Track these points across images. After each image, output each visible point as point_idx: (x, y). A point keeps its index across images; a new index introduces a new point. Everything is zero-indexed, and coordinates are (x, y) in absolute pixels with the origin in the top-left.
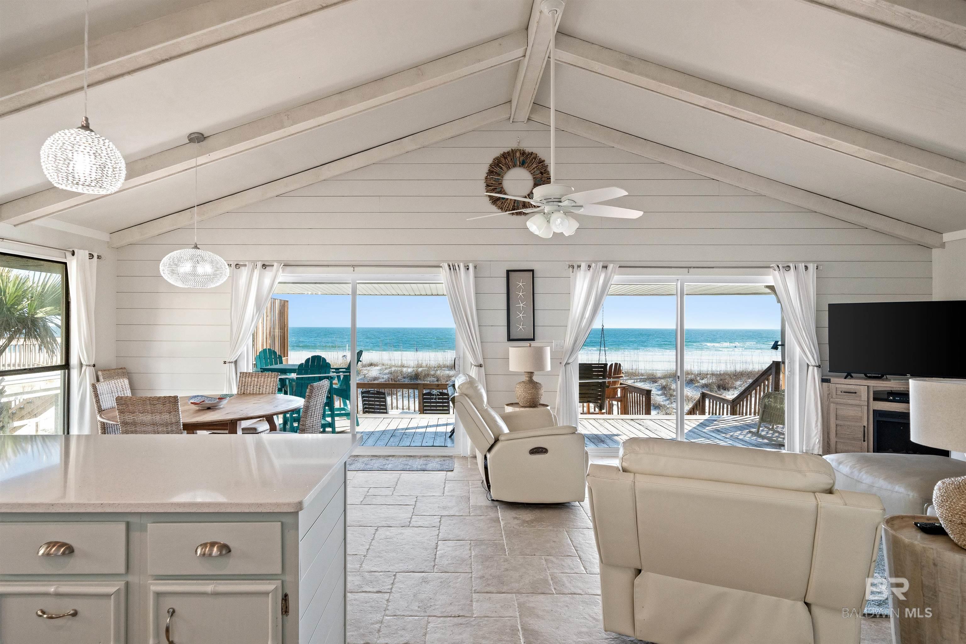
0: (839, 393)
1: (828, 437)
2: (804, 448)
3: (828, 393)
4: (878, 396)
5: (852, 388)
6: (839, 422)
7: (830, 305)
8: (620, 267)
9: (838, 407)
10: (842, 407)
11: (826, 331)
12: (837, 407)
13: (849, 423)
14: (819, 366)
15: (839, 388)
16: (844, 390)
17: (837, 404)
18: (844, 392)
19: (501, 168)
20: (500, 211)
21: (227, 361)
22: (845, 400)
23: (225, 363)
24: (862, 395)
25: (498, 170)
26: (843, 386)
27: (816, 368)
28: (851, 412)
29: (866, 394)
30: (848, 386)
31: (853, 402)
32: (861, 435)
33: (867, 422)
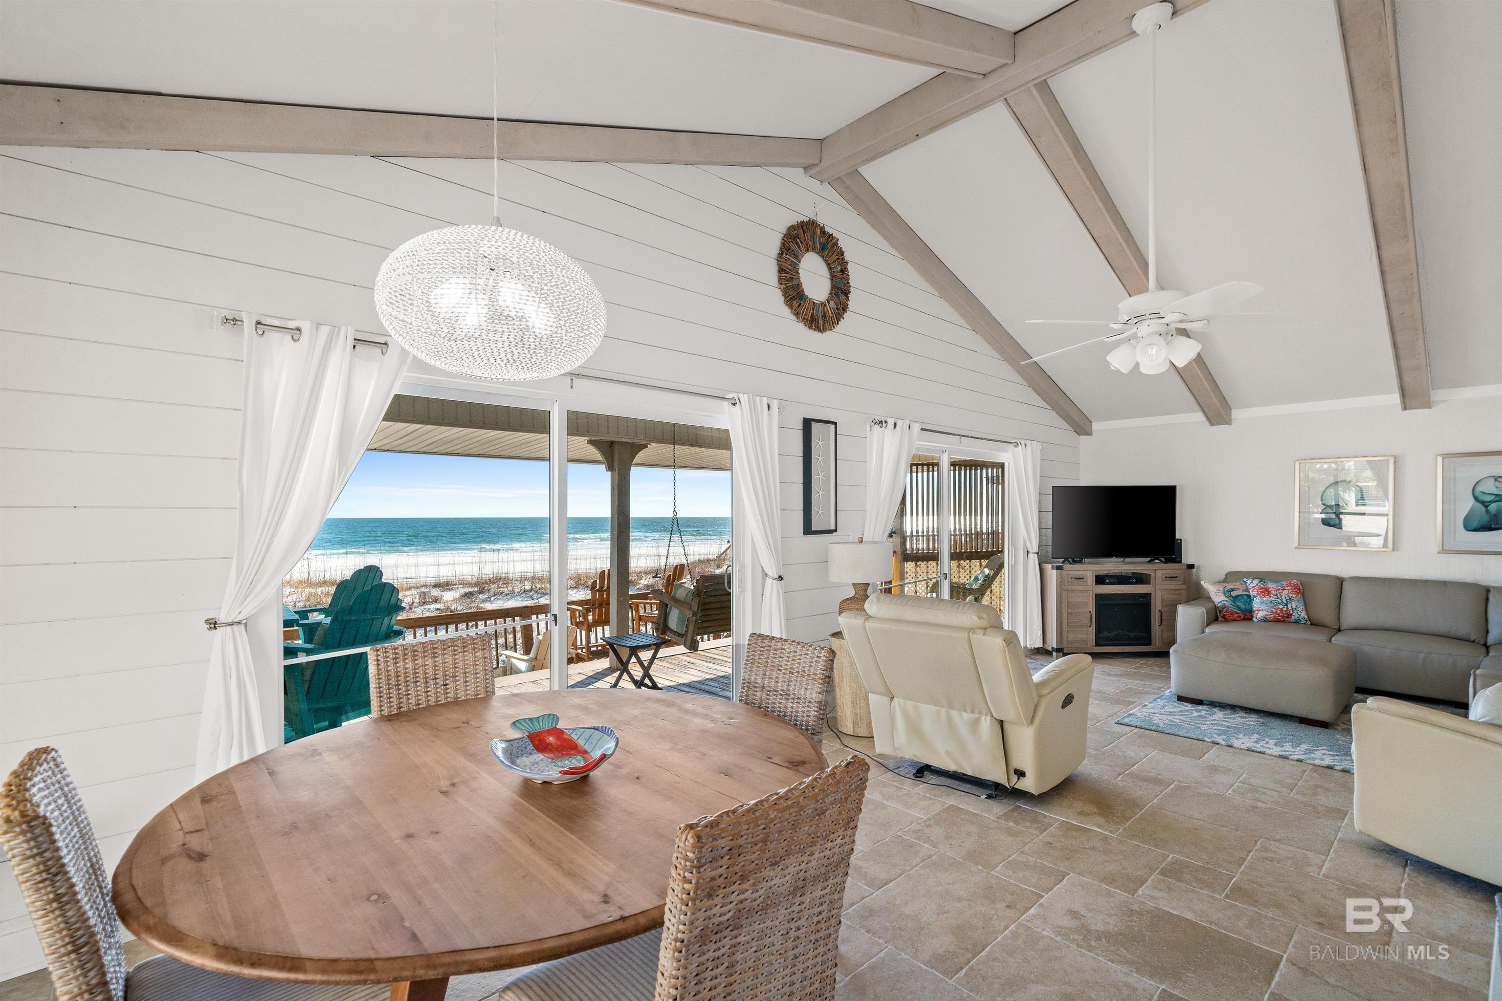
0: (1070, 580)
1: (1061, 628)
2: (1028, 643)
3: (1060, 580)
4: (1100, 580)
5: (1080, 574)
6: (1069, 611)
7: (1053, 489)
8: (922, 429)
10: (1072, 595)
11: (1050, 515)
12: (1069, 595)
13: (1078, 610)
14: (1038, 553)
15: (1070, 574)
16: (1074, 576)
17: (1068, 591)
18: (1075, 579)
19: (799, 247)
20: (794, 318)
21: (222, 618)
22: (1074, 587)
23: (213, 624)
24: (1088, 581)
25: (794, 247)
26: (1074, 572)
27: (1036, 555)
28: (1078, 599)
29: (1091, 579)
30: (1078, 572)
31: (1081, 588)
32: (1087, 622)
33: (1091, 607)
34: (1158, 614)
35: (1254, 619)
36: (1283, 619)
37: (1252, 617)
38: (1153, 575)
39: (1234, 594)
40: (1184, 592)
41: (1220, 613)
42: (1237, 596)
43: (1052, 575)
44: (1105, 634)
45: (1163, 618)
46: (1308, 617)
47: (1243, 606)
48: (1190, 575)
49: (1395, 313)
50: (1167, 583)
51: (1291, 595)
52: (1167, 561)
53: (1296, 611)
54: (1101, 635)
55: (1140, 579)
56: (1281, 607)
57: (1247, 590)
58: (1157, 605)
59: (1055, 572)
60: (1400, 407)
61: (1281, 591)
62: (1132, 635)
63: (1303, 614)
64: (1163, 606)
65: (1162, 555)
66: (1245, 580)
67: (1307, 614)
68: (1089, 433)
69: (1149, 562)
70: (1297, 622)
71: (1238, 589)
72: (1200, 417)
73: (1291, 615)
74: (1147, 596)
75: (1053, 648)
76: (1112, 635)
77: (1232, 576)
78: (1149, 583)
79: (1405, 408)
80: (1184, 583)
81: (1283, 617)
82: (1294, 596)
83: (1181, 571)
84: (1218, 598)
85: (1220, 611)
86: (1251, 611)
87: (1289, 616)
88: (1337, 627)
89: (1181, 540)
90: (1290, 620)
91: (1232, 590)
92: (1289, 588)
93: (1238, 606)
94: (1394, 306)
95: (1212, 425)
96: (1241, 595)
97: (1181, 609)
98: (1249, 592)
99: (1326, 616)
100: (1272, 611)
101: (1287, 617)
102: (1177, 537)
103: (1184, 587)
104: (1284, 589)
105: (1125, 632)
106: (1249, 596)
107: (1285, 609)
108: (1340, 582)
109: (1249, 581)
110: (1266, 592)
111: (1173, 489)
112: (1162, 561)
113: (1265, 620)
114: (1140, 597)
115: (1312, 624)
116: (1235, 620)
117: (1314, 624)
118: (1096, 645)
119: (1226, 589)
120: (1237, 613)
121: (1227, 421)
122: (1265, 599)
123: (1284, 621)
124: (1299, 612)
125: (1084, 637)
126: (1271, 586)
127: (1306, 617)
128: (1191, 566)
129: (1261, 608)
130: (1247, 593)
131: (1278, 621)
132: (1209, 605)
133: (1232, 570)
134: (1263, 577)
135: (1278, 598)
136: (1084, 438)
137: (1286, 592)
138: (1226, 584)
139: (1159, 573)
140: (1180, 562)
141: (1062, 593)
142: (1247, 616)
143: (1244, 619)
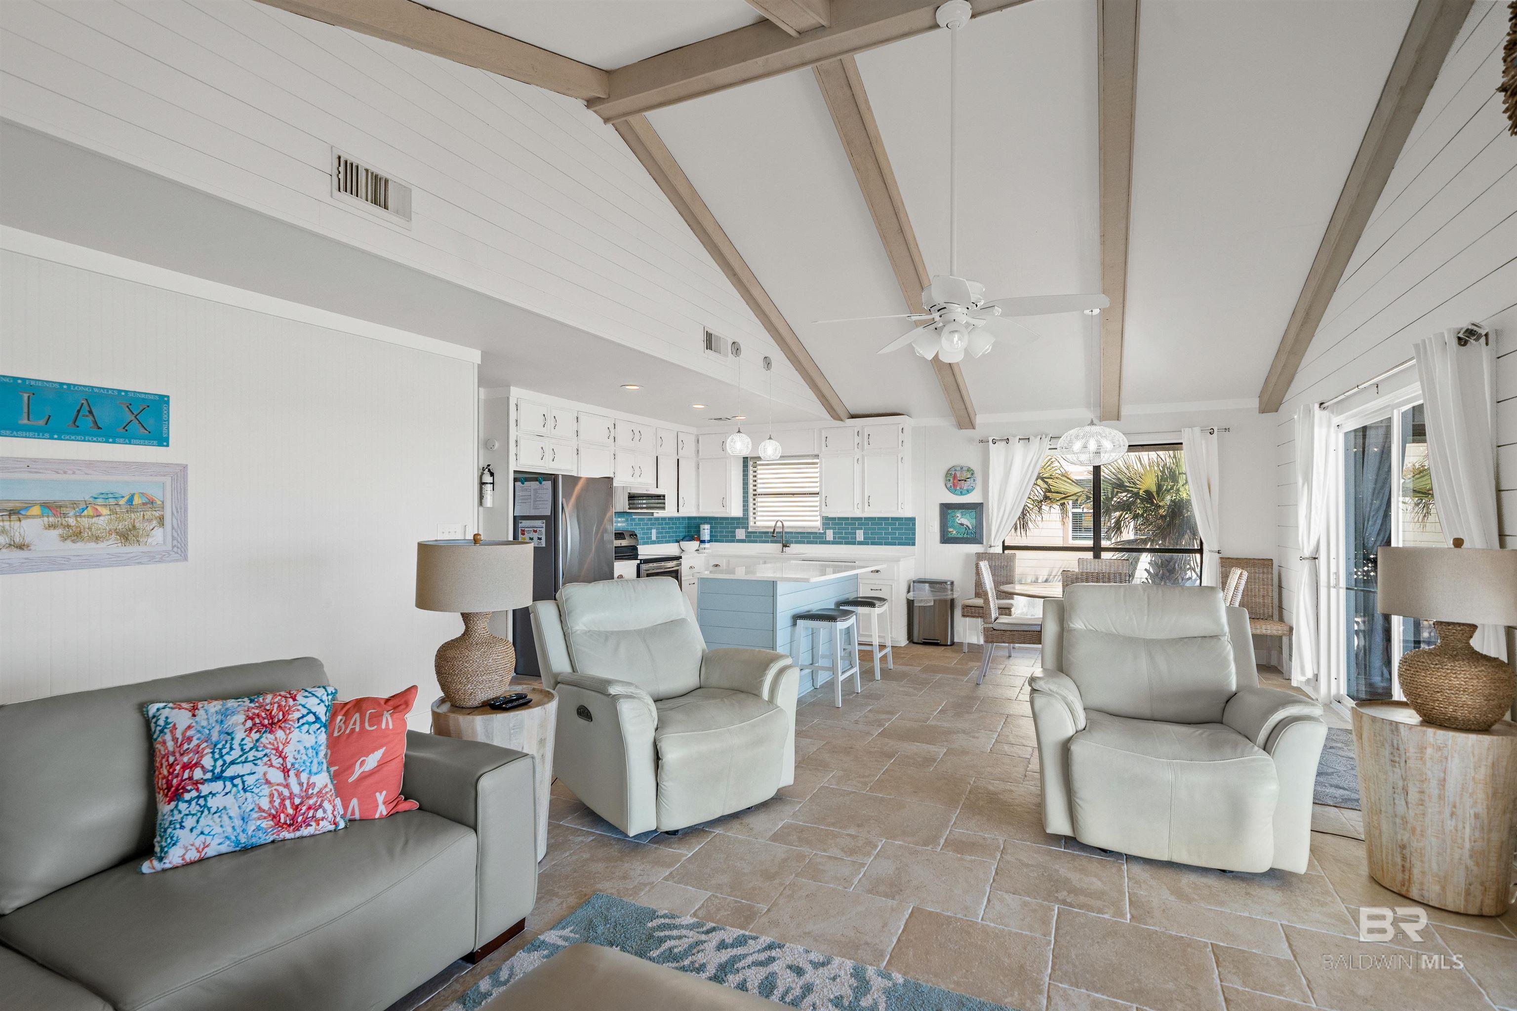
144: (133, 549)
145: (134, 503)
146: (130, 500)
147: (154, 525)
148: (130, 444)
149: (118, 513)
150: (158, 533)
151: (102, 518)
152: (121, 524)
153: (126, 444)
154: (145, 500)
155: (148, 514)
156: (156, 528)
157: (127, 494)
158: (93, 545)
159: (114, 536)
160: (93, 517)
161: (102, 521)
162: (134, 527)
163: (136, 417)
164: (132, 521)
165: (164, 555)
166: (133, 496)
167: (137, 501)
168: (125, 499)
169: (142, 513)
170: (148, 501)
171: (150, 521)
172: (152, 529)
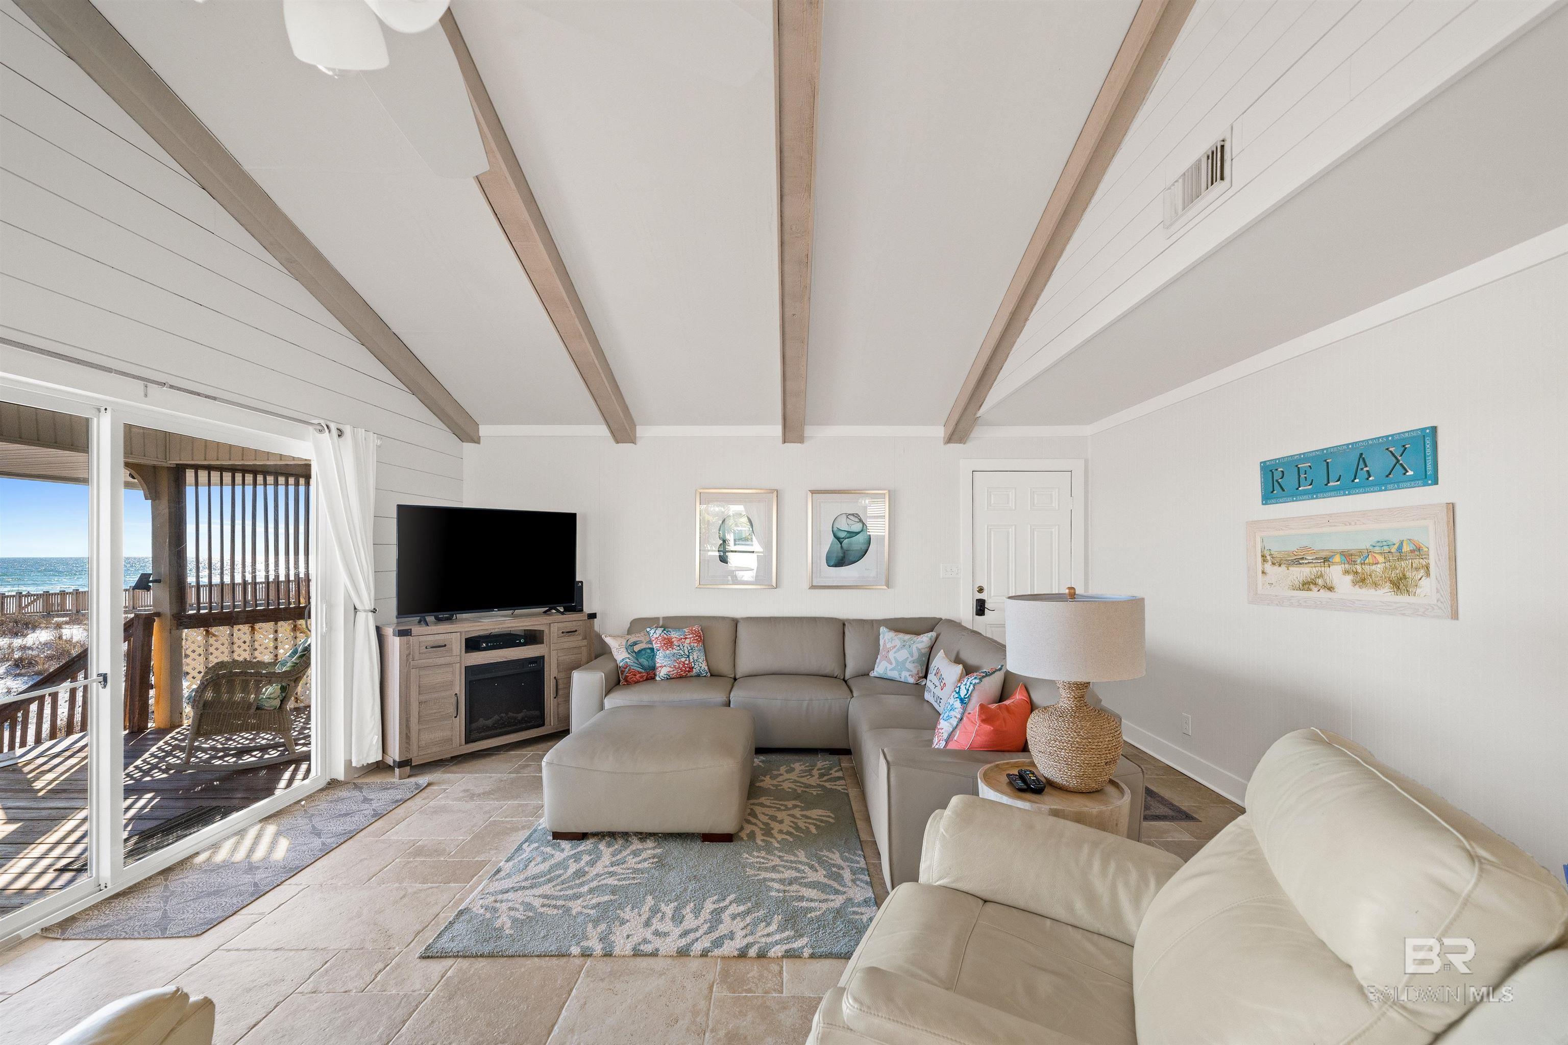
0: (423, 650)
1: (408, 727)
3: (407, 652)
4: (473, 644)
5: (440, 639)
6: (422, 698)
7: (401, 508)
9: (423, 673)
10: (427, 673)
12: (421, 673)
13: (436, 695)
14: (373, 611)
15: (422, 642)
16: (430, 644)
17: (419, 667)
18: (432, 647)
22: (431, 661)
24: (454, 648)
26: (429, 638)
27: (370, 614)
28: (437, 677)
29: (457, 645)
30: (437, 637)
31: (442, 661)
32: (452, 710)
33: (459, 687)
34: (553, 682)
35: (657, 678)
36: (684, 675)
37: (655, 675)
38: (546, 631)
39: (636, 648)
40: (584, 650)
41: (622, 674)
42: (640, 651)
43: (395, 644)
44: (482, 722)
45: (560, 687)
46: (709, 668)
47: (645, 663)
48: (592, 626)
49: (788, 314)
50: (564, 640)
51: (692, 644)
52: (568, 610)
53: (697, 663)
54: (474, 725)
55: (532, 638)
56: (683, 660)
57: (650, 642)
58: (551, 672)
59: (397, 639)
60: (781, 439)
61: (683, 640)
62: (520, 716)
63: (704, 666)
64: (559, 672)
65: (559, 603)
66: (648, 629)
67: (708, 665)
68: (475, 439)
69: (545, 612)
70: (698, 675)
71: (641, 642)
72: (602, 430)
73: (693, 668)
74: (539, 661)
75: (394, 761)
76: (489, 722)
77: (639, 625)
78: (542, 643)
79: (784, 442)
80: (585, 638)
81: (685, 671)
82: (696, 645)
83: (581, 622)
84: (621, 655)
85: (623, 672)
86: (654, 668)
87: (691, 669)
88: (732, 676)
89: (582, 582)
90: (691, 674)
91: (635, 644)
92: (691, 636)
93: (640, 664)
94: (787, 301)
95: (617, 442)
96: (645, 649)
97: (576, 676)
98: (652, 644)
99: (723, 666)
100: (675, 666)
101: (689, 671)
102: (578, 579)
103: (585, 642)
104: (686, 638)
105: (510, 714)
106: (652, 649)
107: (687, 662)
108: (735, 623)
109: (652, 632)
110: (669, 643)
111: (573, 516)
112: (558, 611)
113: (669, 678)
114: (530, 663)
115: (711, 675)
116: (637, 682)
117: (714, 674)
118: (467, 742)
119: (629, 643)
120: (640, 673)
121: (632, 440)
122: (668, 652)
123: (686, 677)
124: (701, 666)
125: (447, 734)
126: (674, 635)
127: (706, 668)
128: (593, 616)
129: (664, 665)
130: (650, 646)
131: (681, 677)
132: (610, 666)
133: (636, 618)
134: (668, 624)
135: (681, 649)
136: (468, 446)
137: (688, 641)
138: (629, 637)
139: (555, 628)
140: (581, 610)
141: (408, 673)
142: (650, 675)
143: (647, 679)
144: (1404, 599)
145: (1403, 551)
146: (1400, 549)
147: (1421, 574)
148: (1399, 488)
149: (1391, 561)
150: (1425, 582)
151: (1379, 566)
152: (1393, 572)
153: (1396, 489)
154: (1412, 547)
155: (1416, 562)
156: (1424, 578)
157: (1396, 541)
158: (1372, 591)
159: (1388, 584)
160: (1373, 564)
161: (1379, 568)
162: (1404, 575)
163: (1398, 461)
164: (1402, 569)
165: (1428, 609)
166: (1402, 543)
167: (1406, 548)
168: (1396, 546)
169: (1410, 561)
170: (1415, 548)
171: (1417, 569)
172: (1420, 579)
